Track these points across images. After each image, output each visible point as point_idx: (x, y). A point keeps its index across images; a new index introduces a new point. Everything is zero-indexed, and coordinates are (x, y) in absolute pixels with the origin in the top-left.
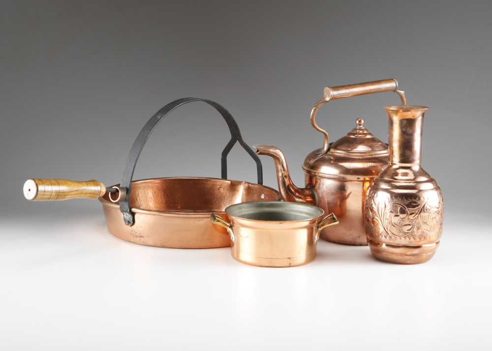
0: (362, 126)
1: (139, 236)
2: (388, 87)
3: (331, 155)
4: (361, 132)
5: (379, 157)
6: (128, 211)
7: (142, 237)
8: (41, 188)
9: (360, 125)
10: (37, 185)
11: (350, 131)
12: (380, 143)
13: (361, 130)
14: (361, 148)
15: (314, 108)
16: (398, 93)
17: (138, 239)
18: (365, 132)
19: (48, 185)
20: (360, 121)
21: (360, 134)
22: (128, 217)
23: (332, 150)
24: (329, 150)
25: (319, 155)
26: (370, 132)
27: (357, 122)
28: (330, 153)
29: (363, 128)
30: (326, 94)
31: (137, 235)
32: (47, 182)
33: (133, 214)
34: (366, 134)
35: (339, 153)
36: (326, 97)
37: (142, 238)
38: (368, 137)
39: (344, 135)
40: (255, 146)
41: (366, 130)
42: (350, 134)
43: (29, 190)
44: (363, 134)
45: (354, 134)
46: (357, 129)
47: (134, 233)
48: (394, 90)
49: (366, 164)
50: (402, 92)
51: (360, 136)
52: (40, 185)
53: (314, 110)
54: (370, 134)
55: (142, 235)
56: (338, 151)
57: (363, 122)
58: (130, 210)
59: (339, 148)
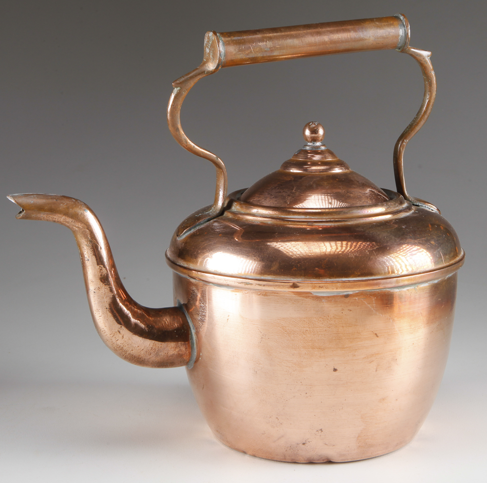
0: (318, 144)
2: (383, 38)
3: (232, 221)
4: (317, 158)
5: (358, 226)
9: (314, 140)
11: (289, 157)
12: (368, 190)
13: (317, 153)
14: (316, 202)
15: (176, 90)
16: (414, 57)
18: (330, 159)
20: (314, 131)
21: (315, 164)
23: (236, 207)
24: (227, 207)
25: (201, 221)
26: (340, 157)
27: (308, 132)
28: (230, 216)
29: (323, 148)
30: (208, 50)
34: (331, 165)
35: (259, 215)
36: (207, 61)
38: (337, 170)
39: (275, 167)
40: (14, 197)
41: (331, 153)
42: (289, 164)
44: (324, 163)
45: (300, 165)
46: (306, 152)
48: (402, 48)
49: (333, 243)
50: (426, 54)
51: (314, 168)
53: (175, 98)
54: (340, 164)
56: (255, 210)
57: (321, 132)
59: (254, 200)
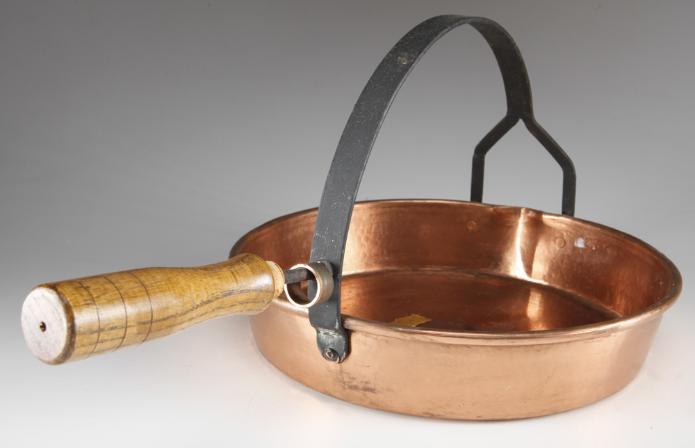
1: (361, 386)
6: (337, 327)
7: (373, 391)
8: (84, 318)
10: (68, 310)
17: (359, 394)
19: (110, 302)
22: (333, 338)
31: (354, 383)
32: (105, 291)
33: (347, 333)
37: (369, 394)
43: (43, 327)
47: (346, 379)
52: (78, 306)
55: (371, 386)
58: (342, 323)
